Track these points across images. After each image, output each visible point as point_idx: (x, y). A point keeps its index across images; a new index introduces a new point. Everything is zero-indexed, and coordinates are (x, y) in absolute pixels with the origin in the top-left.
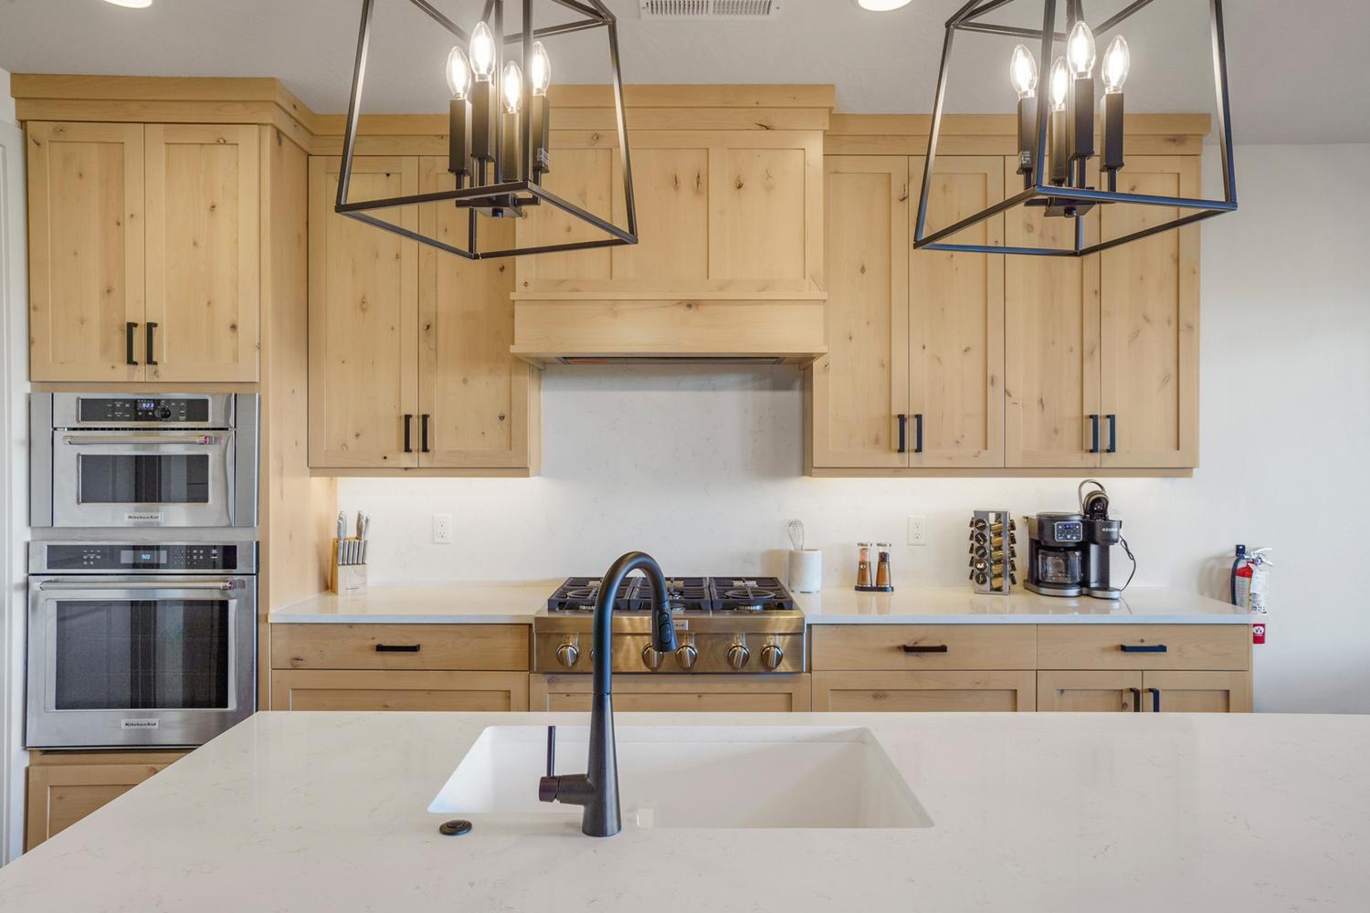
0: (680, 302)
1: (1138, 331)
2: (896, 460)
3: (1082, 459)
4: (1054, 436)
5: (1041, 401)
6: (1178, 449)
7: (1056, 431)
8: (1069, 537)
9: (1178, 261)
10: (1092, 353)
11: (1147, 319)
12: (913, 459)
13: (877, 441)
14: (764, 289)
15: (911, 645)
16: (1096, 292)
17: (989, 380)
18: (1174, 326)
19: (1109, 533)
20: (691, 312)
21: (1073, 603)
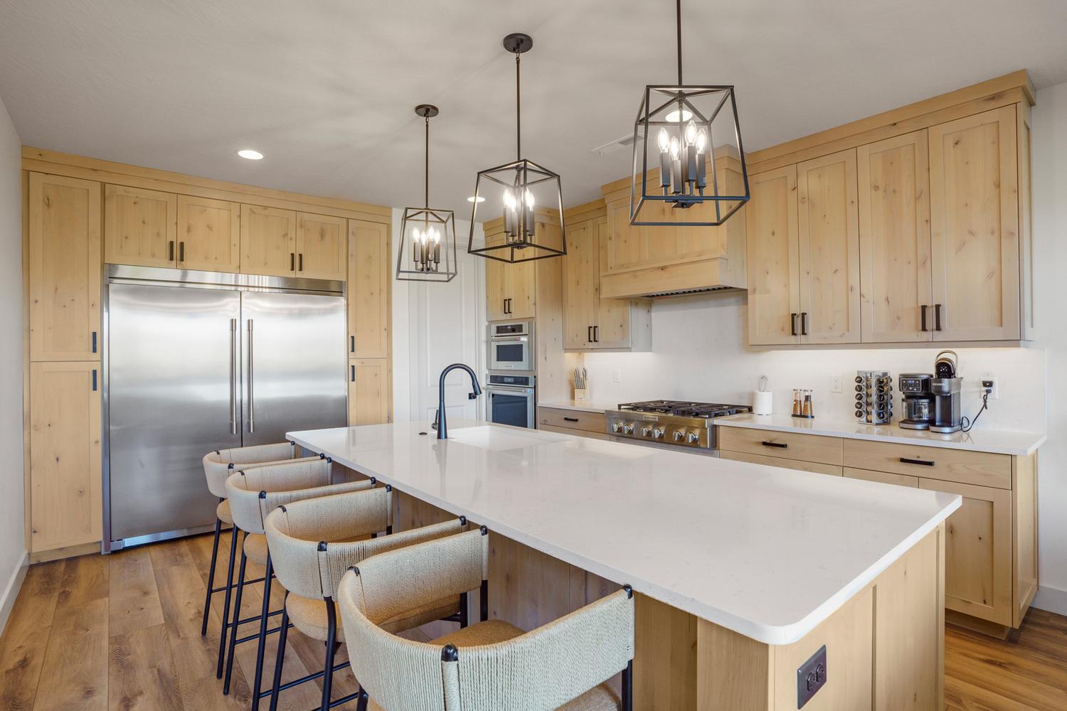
0: (659, 268)
1: (965, 243)
2: (793, 339)
3: (918, 336)
4: (897, 321)
5: (887, 299)
6: (1002, 326)
7: (898, 318)
8: (911, 388)
9: (998, 186)
10: (925, 263)
11: (971, 233)
12: (800, 339)
13: (783, 329)
14: (700, 255)
15: (768, 442)
16: (927, 221)
17: (850, 288)
18: (997, 234)
19: (941, 387)
20: (663, 272)
21: (920, 434)
